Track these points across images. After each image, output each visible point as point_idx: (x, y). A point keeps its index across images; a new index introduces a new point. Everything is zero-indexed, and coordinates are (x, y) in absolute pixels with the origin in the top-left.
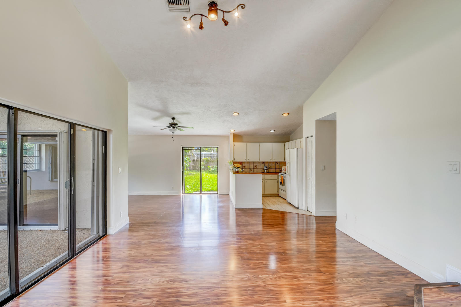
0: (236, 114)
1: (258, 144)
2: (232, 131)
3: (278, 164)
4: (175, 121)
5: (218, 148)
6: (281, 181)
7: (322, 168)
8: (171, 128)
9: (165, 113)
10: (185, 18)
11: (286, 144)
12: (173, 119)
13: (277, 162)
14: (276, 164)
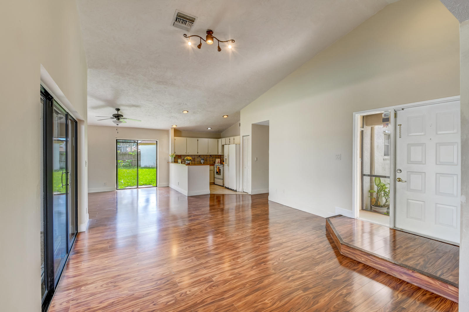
0: (185, 112)
1: (196, 139)
2: (174, 126)
3: (212, 157)
4: (119, 113)
5: (157, 141)
6: (217, 171)
7: (256, 159)
8: (115, 119)
9: (110, 103)
10: (185, 35)
11: (220, 140)
12: (118, 110)
13: (211, 156)
14: (211, 157)
